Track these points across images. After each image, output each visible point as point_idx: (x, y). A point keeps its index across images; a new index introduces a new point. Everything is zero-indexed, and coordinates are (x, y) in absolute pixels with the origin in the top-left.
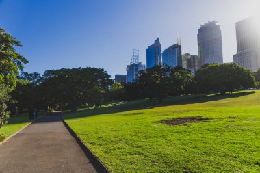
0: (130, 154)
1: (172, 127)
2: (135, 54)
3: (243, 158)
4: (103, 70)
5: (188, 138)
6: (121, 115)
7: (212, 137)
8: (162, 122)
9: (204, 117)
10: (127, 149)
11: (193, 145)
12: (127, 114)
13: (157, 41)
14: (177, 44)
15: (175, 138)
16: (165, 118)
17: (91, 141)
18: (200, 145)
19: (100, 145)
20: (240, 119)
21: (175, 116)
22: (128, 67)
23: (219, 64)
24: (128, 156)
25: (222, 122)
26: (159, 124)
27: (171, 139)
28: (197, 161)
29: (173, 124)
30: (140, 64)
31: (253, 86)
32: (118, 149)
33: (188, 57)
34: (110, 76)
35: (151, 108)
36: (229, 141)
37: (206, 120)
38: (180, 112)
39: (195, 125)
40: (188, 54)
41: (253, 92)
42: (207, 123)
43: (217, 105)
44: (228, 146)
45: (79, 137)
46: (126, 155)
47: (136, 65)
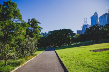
0: (73, 61)
2: (85, 20)
4: (70, 29)
12: (80, 48)
13: (96, 13)
14: (107, 13)
17: (62, 57)
19: (65, 58)
22: (82, 27)
30: (88, 24)
32: (70, 59)
34: (73, 32)
47: (86, 25)
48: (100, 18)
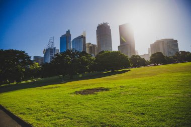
0: (59, 119)
1: (85, 96)
2: (51, 41)
3: (134, 112)
4: (24, 52)
5: (98, 103)
6: (41, 89)
7: (114, 101)
8: (77, 93)
9: (105, 87)
10: (54, 115)
11: (102, 107)
12: (46, 88)
13: (68, 32)
14: (83, 36)
15: (89, 104)
16: (78, 90)
17: (20, 111)
18: (107, 107)
19: (30, 114)
20: (126, 87)
21: (85, 88)
22: (44, 50)
23: (110, 51)
24: (57, 121)
25: (117, 90)
26: (75, 95)
27: (87, 105)
28: (108, 118)
29: (85, 94)
30: (55, 48)
31: (129, 66)
32: (48, 116)
33: (90, 45)
34: (30, 57)
35: (65, 83)
36: (124, 102)
37: (107, 89)
38: (87, 85)
39: (101, 93)
40: (90, 43)
41: (129, 70)
42: (108, 92)
43: (111, 79)
44: (124, 105)
45: (7, 109)
46: (55, 120)
47: (51, 49)
48: (73, 40)
